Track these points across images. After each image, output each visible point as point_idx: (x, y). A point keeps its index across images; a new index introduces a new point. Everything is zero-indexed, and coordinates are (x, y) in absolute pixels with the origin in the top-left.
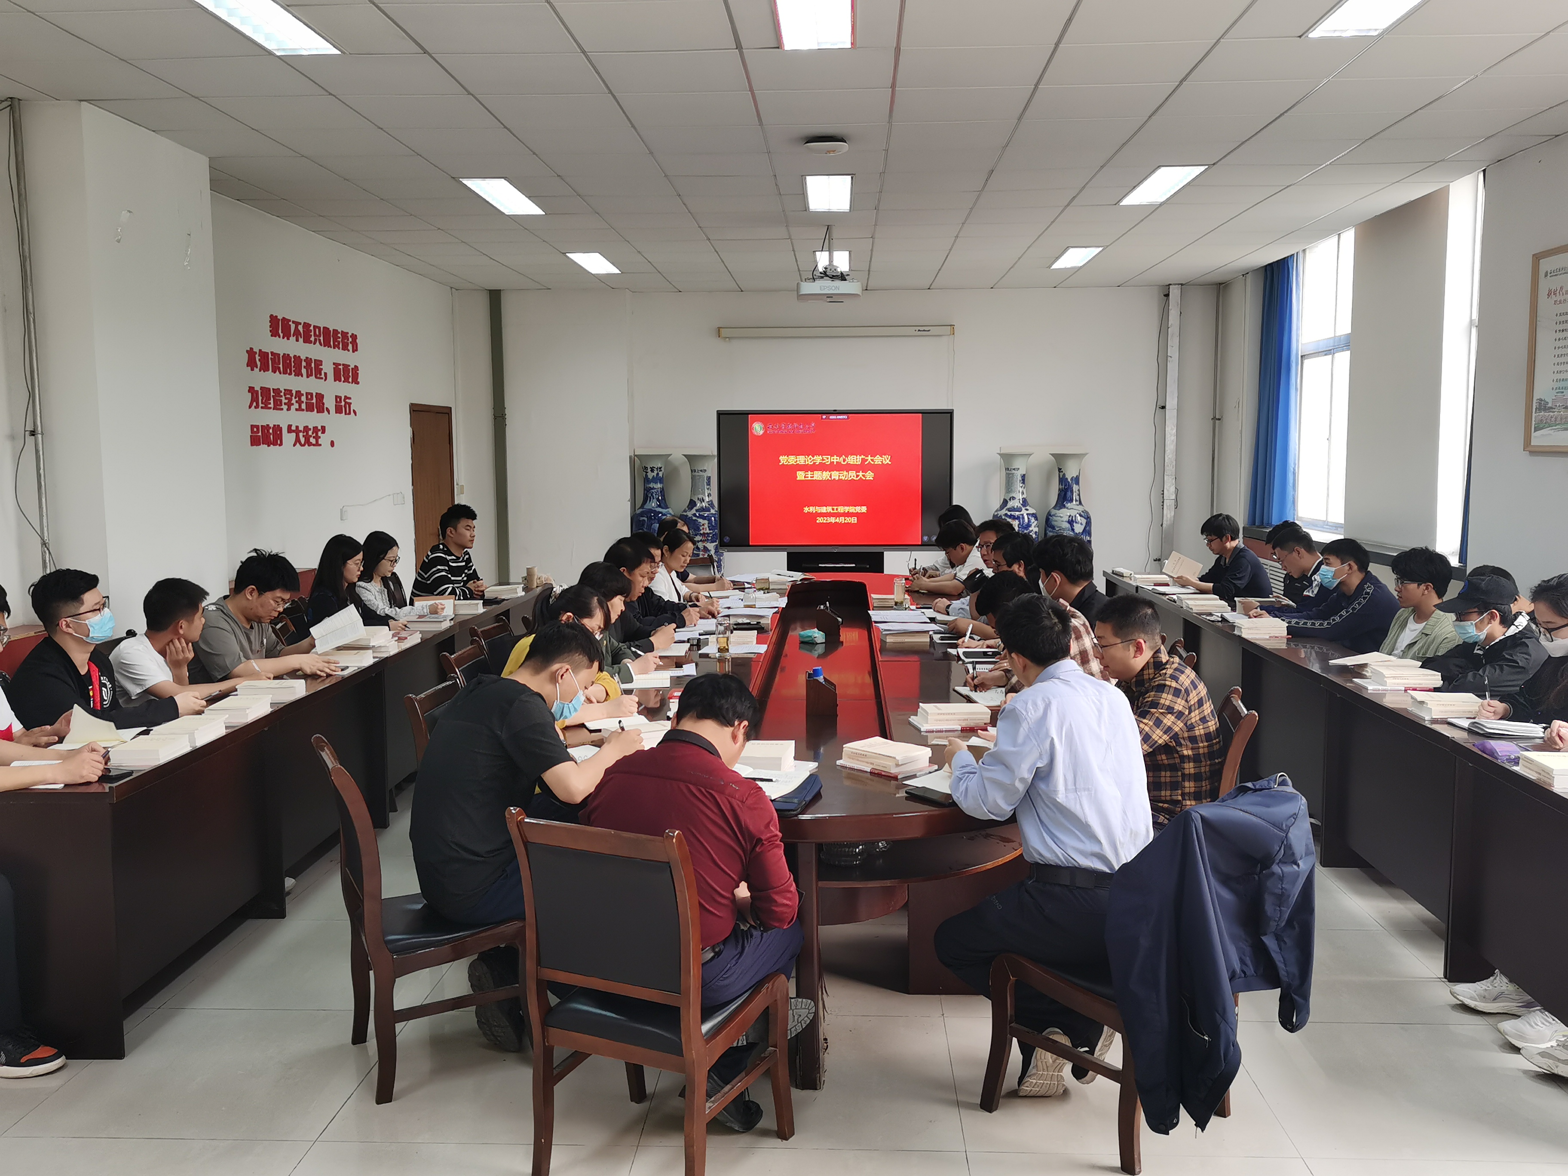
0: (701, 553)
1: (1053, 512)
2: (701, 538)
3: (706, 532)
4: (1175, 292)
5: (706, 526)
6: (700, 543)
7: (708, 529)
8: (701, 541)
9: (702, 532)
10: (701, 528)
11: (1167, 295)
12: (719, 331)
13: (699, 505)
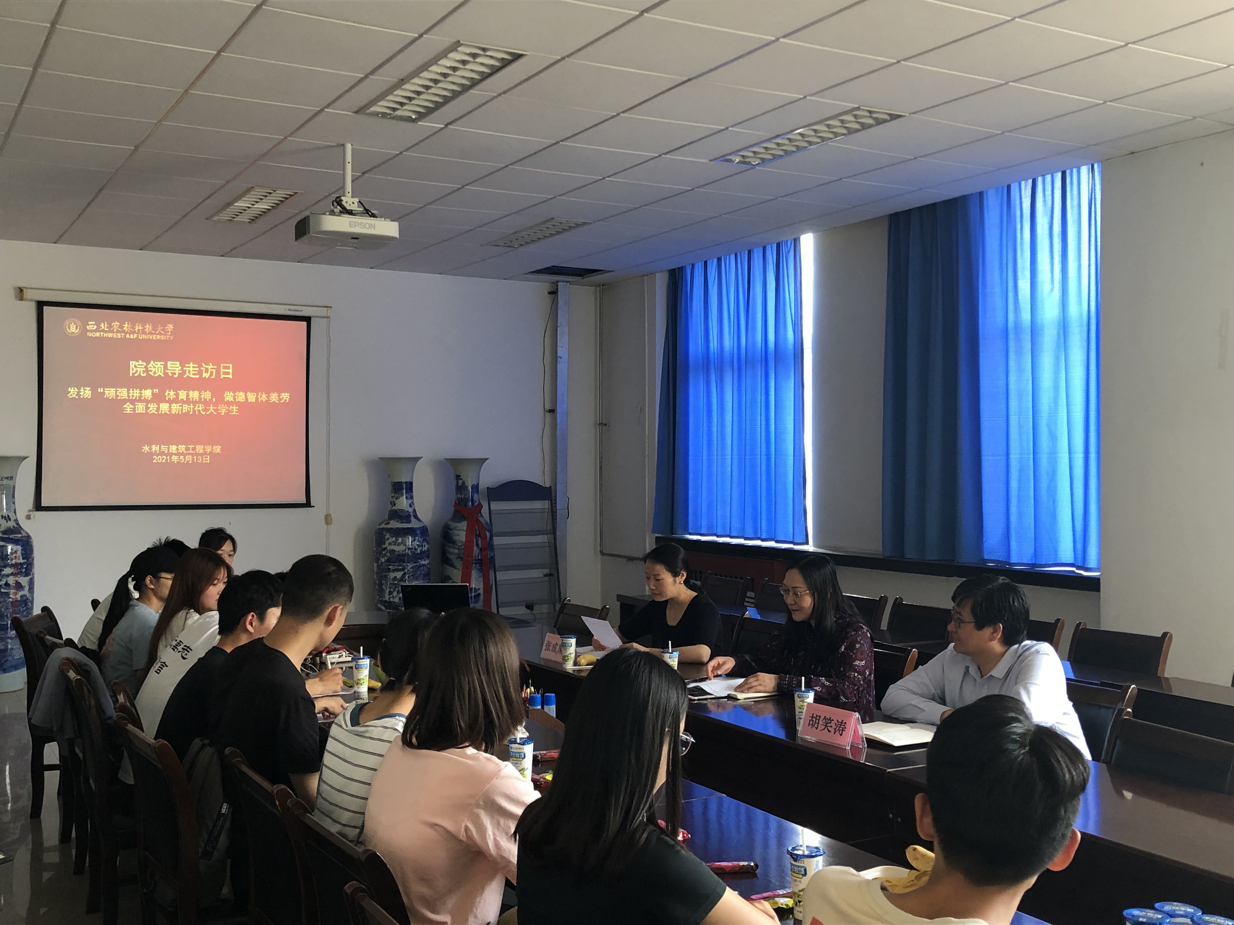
1: (452, 525)
2: (13, 570)
3: (19, 562)
4: (564, 290)
5: (19, 553)
6: (11, 577)
7: (21, 558)
8: (12, 574)
9: (13, 562)
10: (13, 556)
11: (554, 293)
12: (20, 292)
13: (4, 525)
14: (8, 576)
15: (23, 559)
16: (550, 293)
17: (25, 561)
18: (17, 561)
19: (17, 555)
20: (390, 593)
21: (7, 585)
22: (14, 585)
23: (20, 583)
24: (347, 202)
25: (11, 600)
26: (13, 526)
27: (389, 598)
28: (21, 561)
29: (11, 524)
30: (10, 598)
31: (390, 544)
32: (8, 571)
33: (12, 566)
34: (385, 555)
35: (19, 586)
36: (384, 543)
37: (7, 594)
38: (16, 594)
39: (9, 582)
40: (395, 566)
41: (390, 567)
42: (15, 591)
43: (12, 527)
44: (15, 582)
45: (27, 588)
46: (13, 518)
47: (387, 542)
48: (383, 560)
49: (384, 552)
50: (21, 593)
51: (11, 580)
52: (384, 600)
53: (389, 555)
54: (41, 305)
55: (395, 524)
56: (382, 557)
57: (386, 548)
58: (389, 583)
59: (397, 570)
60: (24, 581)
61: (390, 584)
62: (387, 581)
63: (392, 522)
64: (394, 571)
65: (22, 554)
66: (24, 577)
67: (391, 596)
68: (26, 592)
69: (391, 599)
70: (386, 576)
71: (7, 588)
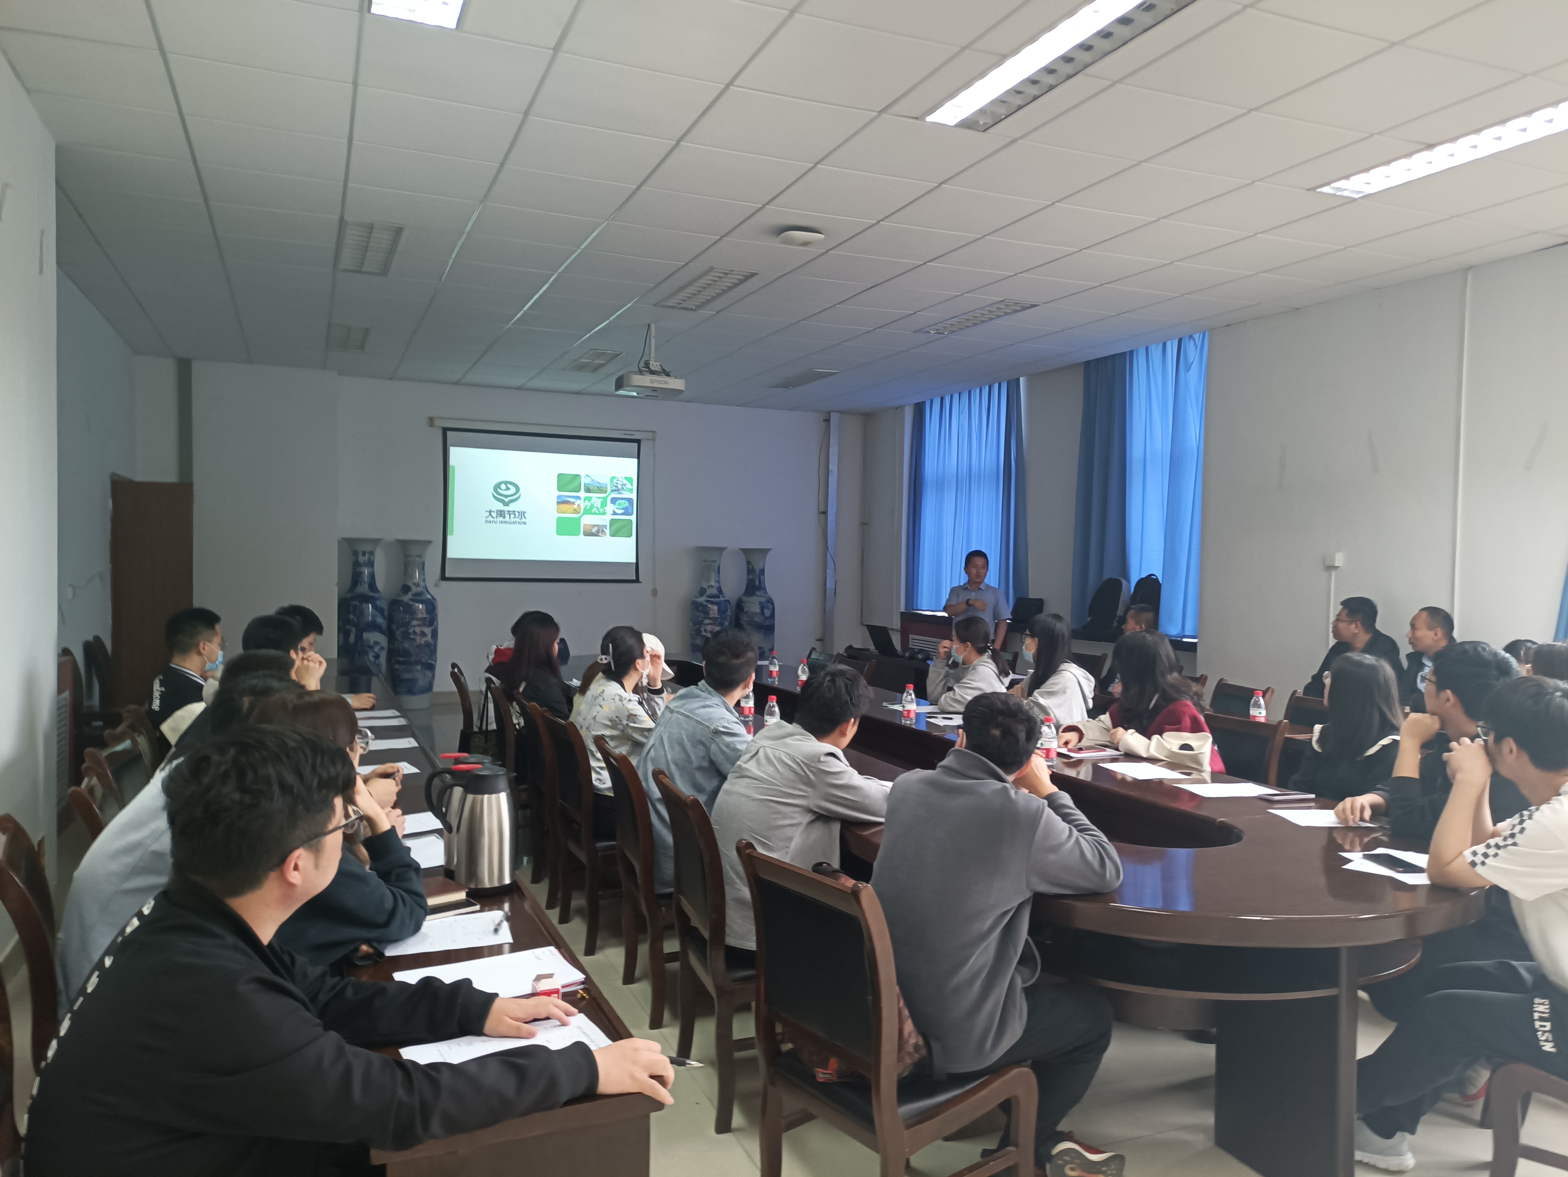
1: (745, 599)
2: (421, 623)
3: (426, 617)
4: (834, 418)
5: (423, 610)
11: (827, 421)
12: (431, 421)
13: (414, 590)
14: (416, 626)
15: (430, 615)
16: (825, 420)
18: (422, 616)
19: (426, 612)
21: (415, 633)
24: (653, 365)
28: (428, 616)
29: (419, 589)
32: (416, 622)
33: (418, 619)
35: (423, 634)
38: (421, 640)
43: (422, 592)
45: (430, 635)
46: (422, 584)
50: (425, 639)
51: (418, 630)
54: (445, 430)
60: (428, 630)
65: (429, 611)
66: (430, 627)
68: (429, 638)
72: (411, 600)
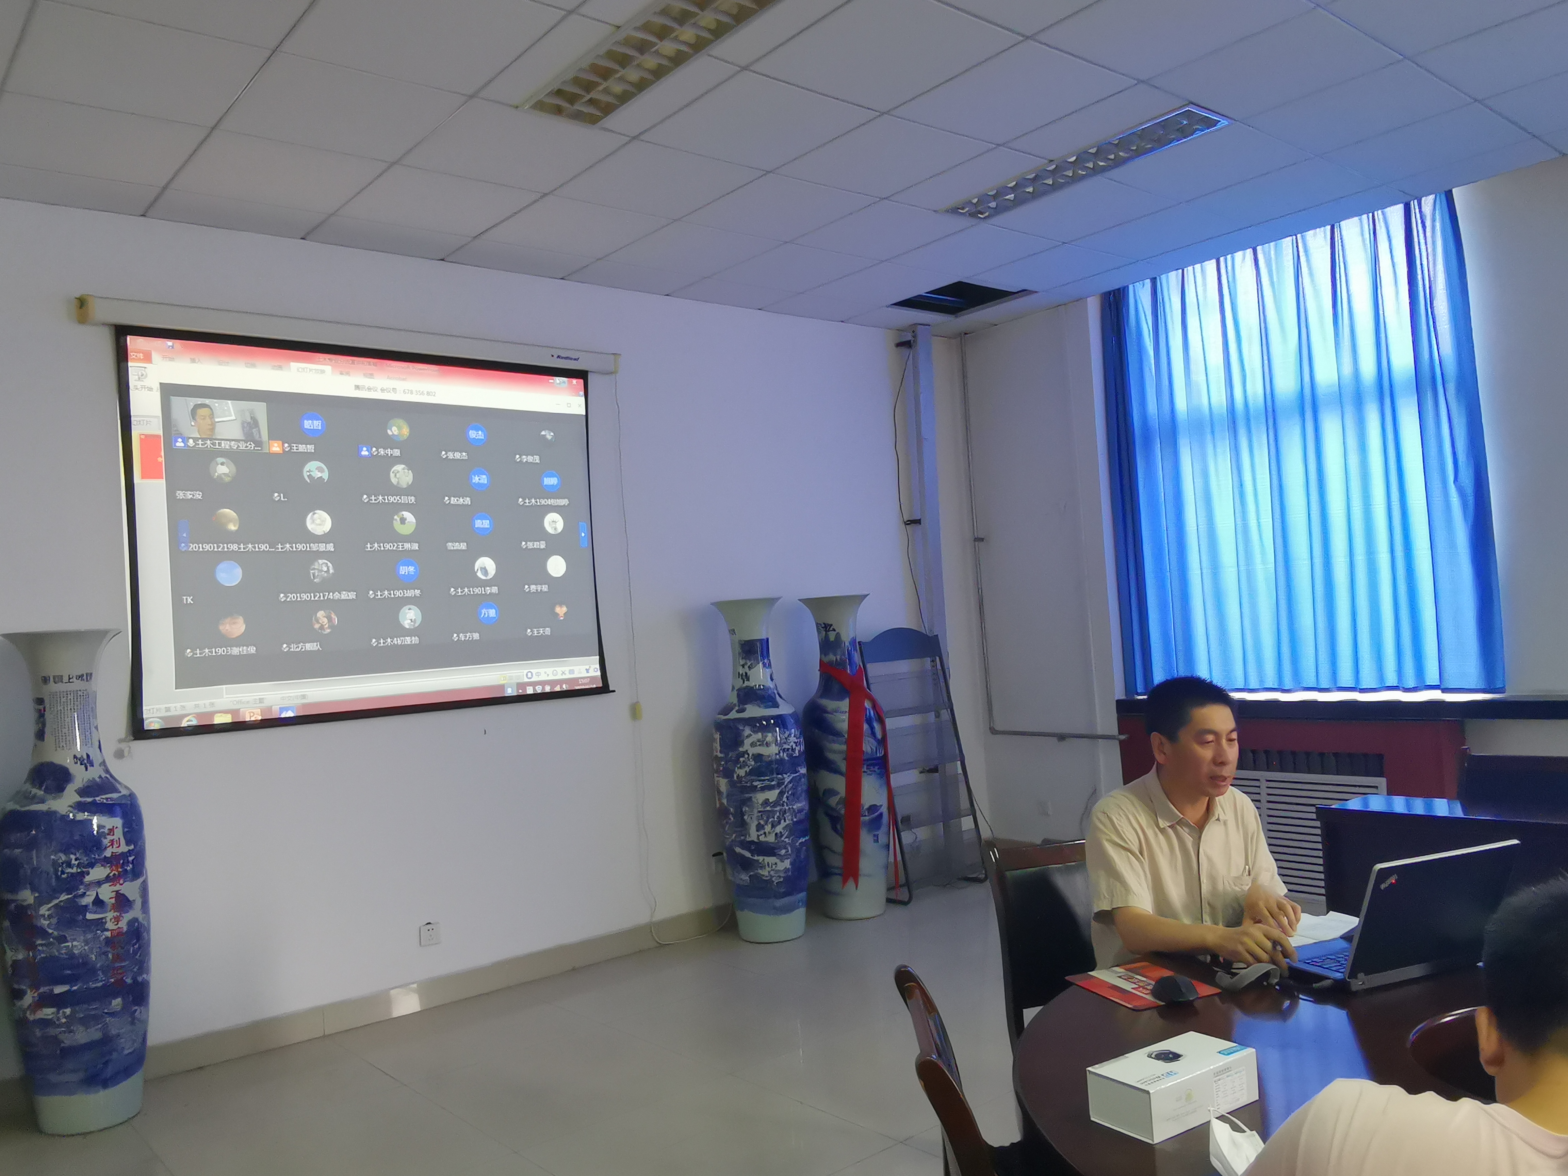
0: (110, 915)
2: (108, 871)
3: (120, 850)
5: (119, 834)
6: (106, 887)
7: (123, 841)
8: (108, 879)
9: (108, 853)
10: (106, 842)
11: (910, 343)
12: (80, 311)
13: (81, 776)
14: (99, 883)
15: (128, 844)
17: (132, 847)
18: (115, 850)
19: (115, 837)
20: (760, 827)
21: (98, 902)
22: (113, 901)
23: (123, 895)
25: (108, 934)
26: (100, 777)
27: (758, 836)
28: (124, 848)
29: (95, 773)
30: (107, 930)
31: (753, 745)
32: (98, 873)
33: (106, 861)
34: (745, 764)
35: (122, 902)
36: (742, 743)
37: (100, 924)
38: (117, 920)
39: (101, 897)
40: (764, 780)
41: (755, 784)
42: (116, 914)
43: (98, 780)
44: (113, 894)
45: (137, 904)
46: (96, 758)
47: (747, 742)
48: (742, 772)
49: (742, 759)
50: (127, 917)
51: (107, 893)
52: (748, 839)
53: (753, 763)
54: (121, 333)
55: (753, 711)
56: (740, 768)
57: (746, 752)
58: (756, 811)
59: (771, 788)
60: (130, 889)
61: (760, 812)
62: (751, 807)
63: (749, 707)
64: (763, 789)
65: (124, 834)
66: (132, 880)
67: (762, 832)
68: (136, 912)
69: (762, 838)
70: (750, 799)
71: (99, 910)
72: (80, 807)
